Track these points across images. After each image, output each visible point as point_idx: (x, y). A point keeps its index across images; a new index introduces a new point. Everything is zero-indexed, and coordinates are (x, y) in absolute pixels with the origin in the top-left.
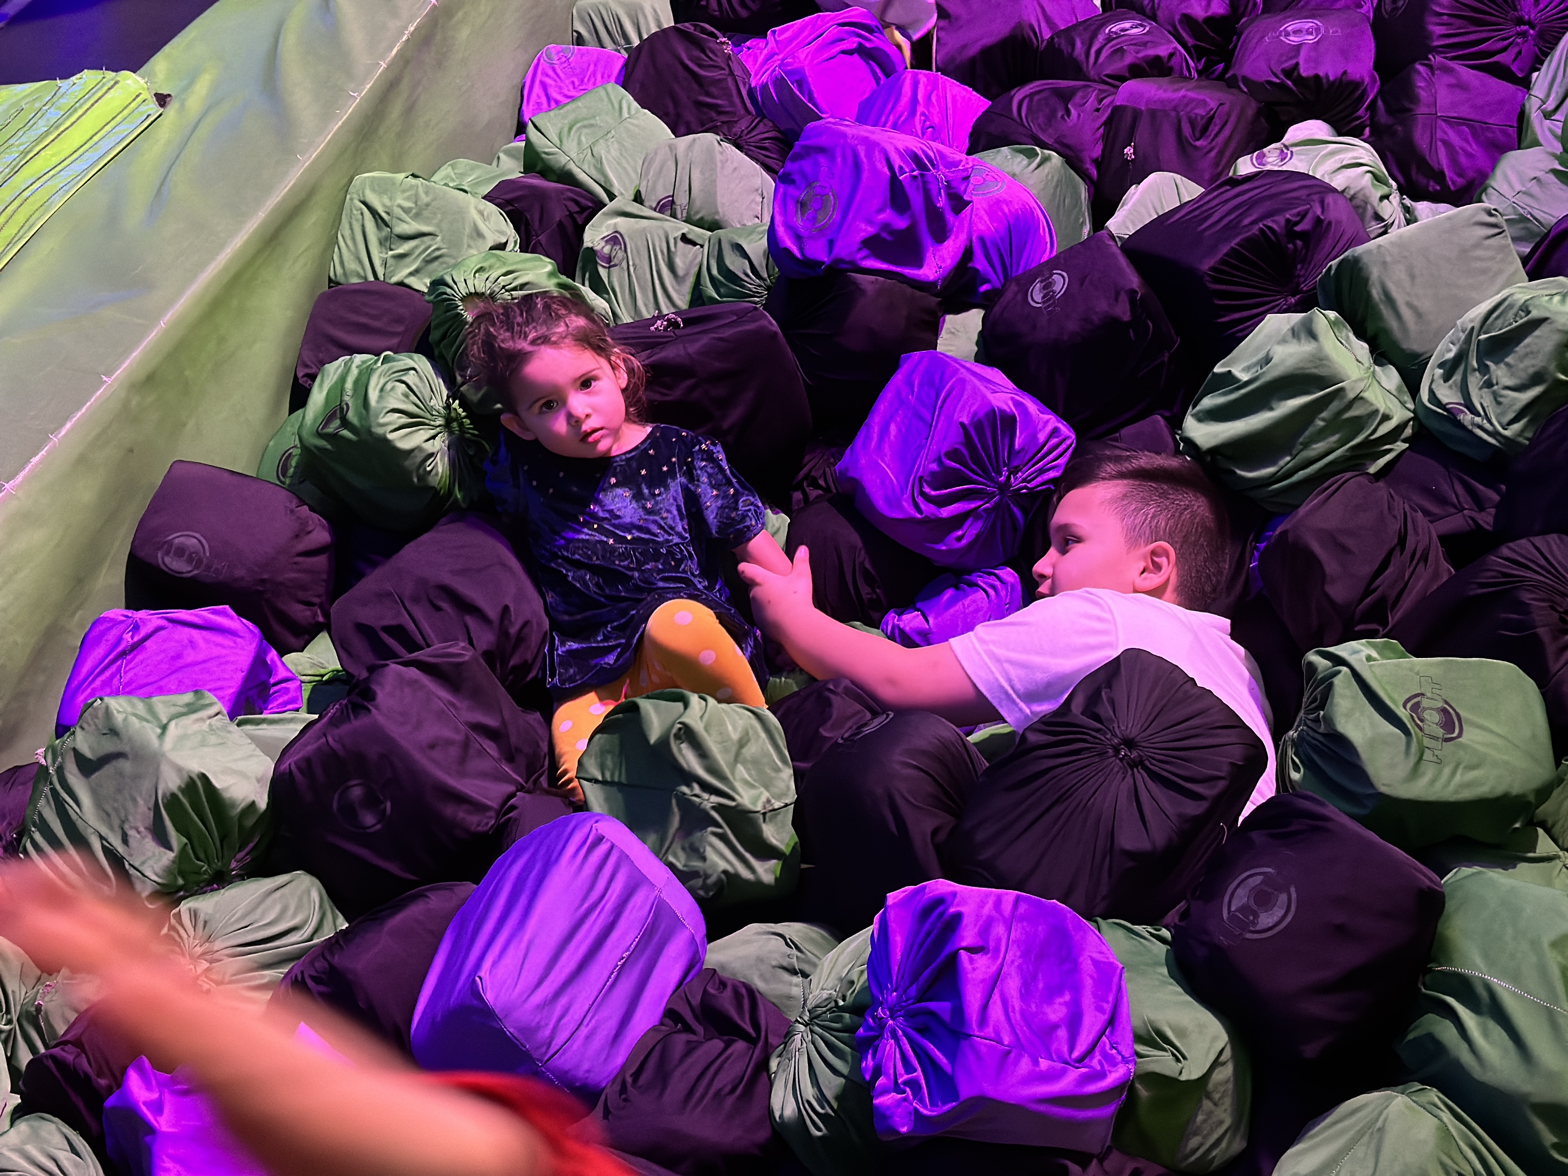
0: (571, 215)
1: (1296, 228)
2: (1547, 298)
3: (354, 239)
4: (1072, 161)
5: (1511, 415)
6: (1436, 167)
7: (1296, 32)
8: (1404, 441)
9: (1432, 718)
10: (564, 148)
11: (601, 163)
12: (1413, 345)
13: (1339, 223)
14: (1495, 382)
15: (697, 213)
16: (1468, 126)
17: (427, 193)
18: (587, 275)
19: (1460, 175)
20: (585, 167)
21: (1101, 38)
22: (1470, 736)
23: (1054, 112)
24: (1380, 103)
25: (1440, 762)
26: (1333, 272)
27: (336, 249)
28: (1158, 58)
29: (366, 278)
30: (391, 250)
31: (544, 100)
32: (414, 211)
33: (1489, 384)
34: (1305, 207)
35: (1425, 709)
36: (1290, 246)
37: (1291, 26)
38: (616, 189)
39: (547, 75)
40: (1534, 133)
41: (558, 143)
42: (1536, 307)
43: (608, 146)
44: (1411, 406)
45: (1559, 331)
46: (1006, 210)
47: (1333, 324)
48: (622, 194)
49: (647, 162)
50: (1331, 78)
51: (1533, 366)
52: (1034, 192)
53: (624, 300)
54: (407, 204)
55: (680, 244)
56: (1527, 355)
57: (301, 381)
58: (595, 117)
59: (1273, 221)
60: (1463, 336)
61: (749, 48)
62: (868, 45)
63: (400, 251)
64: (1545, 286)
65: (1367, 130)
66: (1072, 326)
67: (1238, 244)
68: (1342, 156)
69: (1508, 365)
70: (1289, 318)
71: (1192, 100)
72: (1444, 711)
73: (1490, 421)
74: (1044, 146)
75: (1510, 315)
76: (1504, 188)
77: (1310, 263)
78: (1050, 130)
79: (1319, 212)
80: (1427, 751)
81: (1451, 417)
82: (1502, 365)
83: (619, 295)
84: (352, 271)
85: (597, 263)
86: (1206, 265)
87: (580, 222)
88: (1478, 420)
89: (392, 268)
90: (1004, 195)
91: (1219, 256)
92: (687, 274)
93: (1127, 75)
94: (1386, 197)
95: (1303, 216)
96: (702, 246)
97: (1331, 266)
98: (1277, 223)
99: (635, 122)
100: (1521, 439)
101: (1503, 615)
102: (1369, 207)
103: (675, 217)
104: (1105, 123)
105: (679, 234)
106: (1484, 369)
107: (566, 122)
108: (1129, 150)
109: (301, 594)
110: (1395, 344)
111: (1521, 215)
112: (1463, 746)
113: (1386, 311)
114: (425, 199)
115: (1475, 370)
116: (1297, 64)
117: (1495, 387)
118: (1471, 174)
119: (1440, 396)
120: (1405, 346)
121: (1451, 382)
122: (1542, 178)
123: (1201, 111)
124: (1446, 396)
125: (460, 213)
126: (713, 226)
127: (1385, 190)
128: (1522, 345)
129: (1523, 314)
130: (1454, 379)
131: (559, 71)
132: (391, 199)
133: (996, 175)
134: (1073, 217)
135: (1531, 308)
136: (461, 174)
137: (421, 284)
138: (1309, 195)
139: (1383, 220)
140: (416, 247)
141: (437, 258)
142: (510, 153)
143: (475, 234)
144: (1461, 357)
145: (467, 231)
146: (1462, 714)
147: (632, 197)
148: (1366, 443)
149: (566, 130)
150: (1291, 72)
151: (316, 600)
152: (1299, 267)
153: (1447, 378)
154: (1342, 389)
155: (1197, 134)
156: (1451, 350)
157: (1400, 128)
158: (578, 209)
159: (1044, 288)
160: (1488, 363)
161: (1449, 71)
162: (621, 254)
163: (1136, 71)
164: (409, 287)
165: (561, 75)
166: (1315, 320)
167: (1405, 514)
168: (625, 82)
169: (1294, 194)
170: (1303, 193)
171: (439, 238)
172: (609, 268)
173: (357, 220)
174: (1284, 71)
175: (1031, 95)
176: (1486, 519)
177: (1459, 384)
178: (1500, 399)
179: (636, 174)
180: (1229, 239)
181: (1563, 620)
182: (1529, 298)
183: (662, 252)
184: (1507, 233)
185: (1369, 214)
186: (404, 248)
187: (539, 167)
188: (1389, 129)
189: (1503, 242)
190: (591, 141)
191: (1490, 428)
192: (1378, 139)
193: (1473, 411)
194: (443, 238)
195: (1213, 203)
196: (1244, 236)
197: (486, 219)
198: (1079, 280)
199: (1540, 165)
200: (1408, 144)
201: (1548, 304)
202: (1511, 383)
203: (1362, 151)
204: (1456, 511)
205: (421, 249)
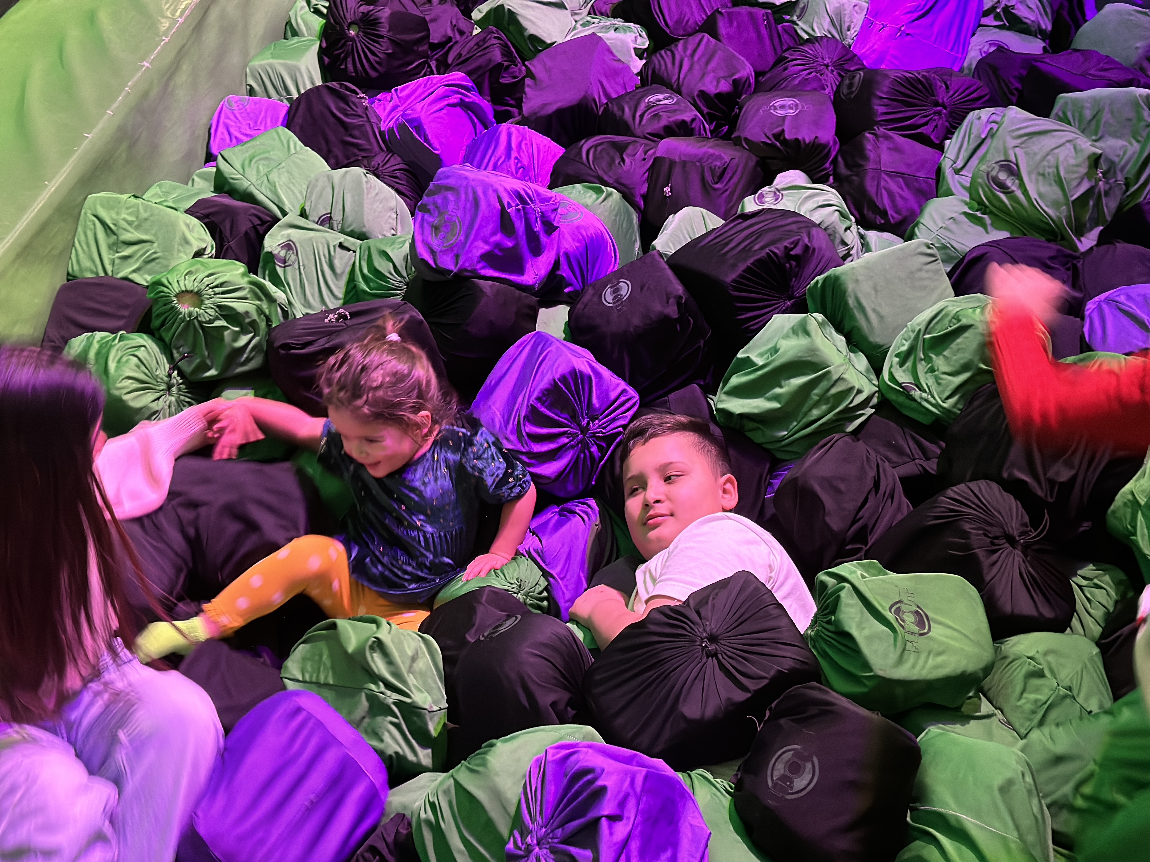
0: (254, 227)
1: (791, 253)
2: (971, 310)
3: (87, 243)
4: (627, 196)
5: (947, 394)
6: (881, 206)
7: (782, 107)
8: (872, 407)
9: (910, 619)
10: (247, 175)
11: (275, 187)
12: (876, 338)
13: (819, 248)
14: (936, 368)
15: (350, 225)
16: (902, 177)
17: (145, 211)
18: (267, 272)
19: (898, 212)
20: (263, 190)
21: (642, 107)
22: (936, 631)
23: (613, 160)
24: (840, 159)
25: (917, 652)
26: (819, 285)
27: (74, 250)
28: (684, 122)
29: (97, 273)
30: (118, 252)
31: (227, 137)
32: (136, 223)
33: (932, 370)
34: (797, 238)
35: (904, 612)
36: (788, 265)
37: (778, 102)
38: (287, 207)
39: (229, 119)
40: (948, 185)
42: (964, 316)
43: (280, 174)
44: (876, 383)
46: (584, 234)
47: (821, 325)
48: (291, 210)
49: (310, 187)
50: (807, 141)
51: (963, 358)
52: (602, 218)
53: (296, 292)
54: (130, 218)
55: (338, 249)
58: (269, 152)
59: (777, 248)
60: (913, 336)
61: (379, 100)
62: (467, 100)
63: (125, 254)
64: (969, 301)
65: (831, 177)
66: (636, 321)
67: (752, 264)
68: (817, 199)
69: (944, 356)
70: (789, 318)
71: (712, 155)
72: (917, 612)
73: (933, 397)
74: (607, 185)
75: (946, 321)
76: (930, 224)
77: (801, 277)
78: (611, 174)
79: (806, 240)
80: (908, 643)
81: (905, 392)
82: (941, 357)
83: (292, 288)
84: (86, 268)
85: (275, 263)
86: (730, 277)
87: (261, 232)
88: (924, 395)
89: (118, 267)
90: (583, 223)
91: (739, 271)
92: (343, 273)
93: (662, 133)
94: (848, 228)
95: (796, 244)
96: (354, 252)
97: (817, 282)
98: (778, 249)
99: (300, 156)
100: (955, 410)
101: (950, 539)
102: (837, 235)
103: (332, 229)
104: (649, 169)
105: (337, 243)
106: (928, 359)
107: (248, 154)
108: (667, 189)
110: (865, 339)
111: (943, 244)
112: (931, 639)
113: (858, 315)
114: (144, 215)
115: (922, 360)
116: (783, 130)
117: (936, 373)
118: (905, 213)
119: (897, 378)
120: (871, 339)
121: (904, 368)
122: (957, 219)
123: (718, 163)
124: (901, 377)
125: (171, 226)
126: (362, 236)
127: (848, 223)
128: (955, 343)
129: (954, 321)
130: (907, 365)
131: (238, 116)
132: (117, 214)
133: (576, 207)
134: (628, 235)
135: (960, 318)
136: (167, 192)
137: (143, 279)
138: (800, 228)
139: (847, 245)
140: (137, 251)
141: (154, 260)
142: (204, 177)
143: (183, 242)
144: (911, 350)
145: (177, 239)
146: (930, 614)
147: (299, 213)
148: (847, 410)
149: (247, 162)
150: (778, 136)
152: (794, 279)
153: (902, 364)
154: (829, 372)
155: (716, 180)
156: (904, 345)
157: (855, 178)
158: (259, 223)
159: (614, 292)
160: (933, 356)
161: (887, 138)
162: (293, 257)
163: (670, 131)
164: (132, 281)
165: (240, 118)
166: (809, 322)
167: (878, 464)
168: (288, 124)
169: (788, 228)
170: (794, 227)
171: (155, 245)
172: (285, 267)
173: (90, 229)
174: (773, 135)
175: (596, 146)
176: (932, 466)
177: (910, 369)
178: (940, 381)
179: (302, 195)
180: (745, 260)
181: (993, 544)
182: (958, 309)
183: (324, 255)
184: (940, 261)
185: (838, 241)
186: (128, 251)
187: (226, 188)
188: (848, 179)
189: (938, 267)
190: (265, 171)
191: (933, 401)
192: (840, 185)
193: (921, 389)
194: (159, 245)
195: (732, 232)
196: (756, 258)
197: (191, 230)
198: (639, 287)
199: (956, 208)
200: (862, 190)
201: (972, 315)
202: (947, 369)
203: (831, 195)
204: (910, 460)
205: (141, 253)
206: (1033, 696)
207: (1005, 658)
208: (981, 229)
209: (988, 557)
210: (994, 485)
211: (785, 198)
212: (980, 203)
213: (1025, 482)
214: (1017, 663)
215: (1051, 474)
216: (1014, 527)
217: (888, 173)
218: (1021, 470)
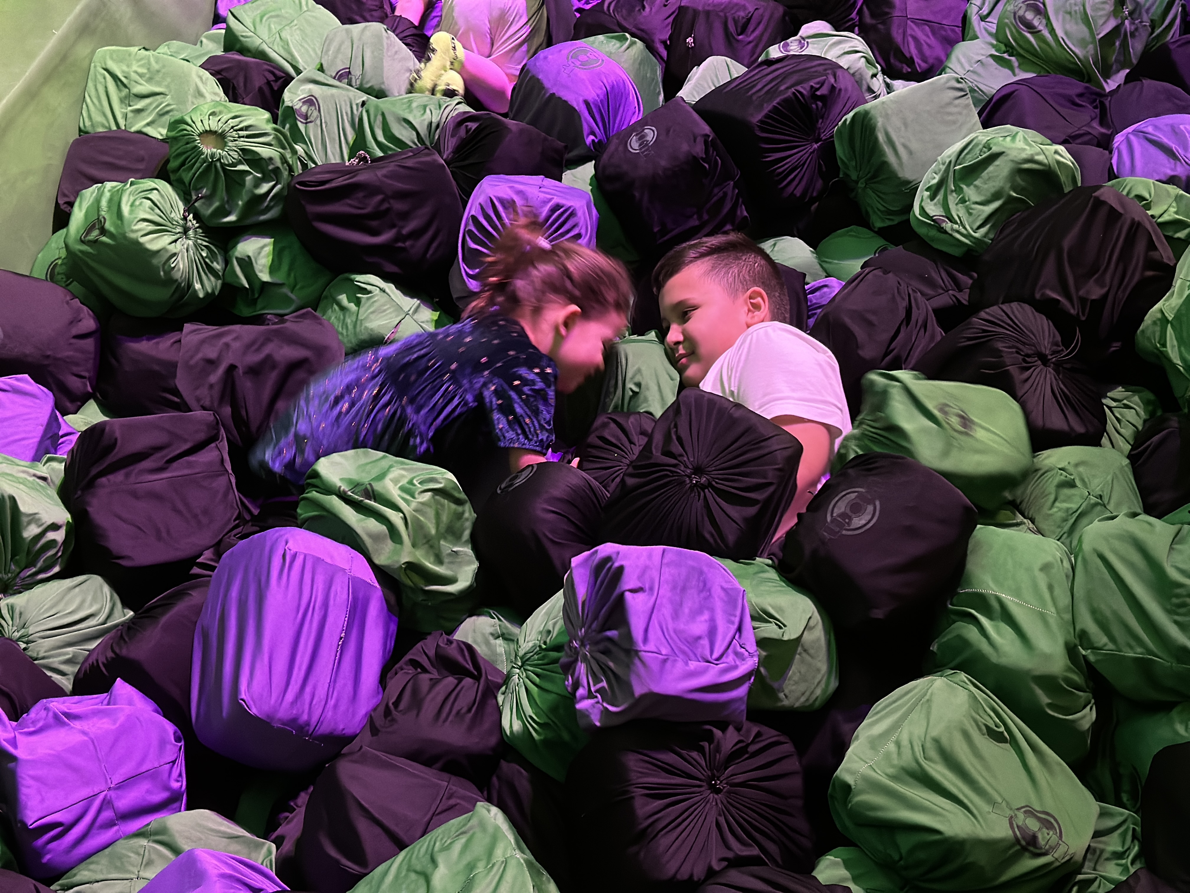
0: (268, 83)
1: (818, 93)
2: (1002, 139)
3: (98, 97)
4: (650, 47)
5: (978, 223)
6: (908, 55)
10: (259, 32)
11: (288, 45)
12: (906, 174)
13: (846, 90)
14: (967, 199)
15: (368, 84)
16: (929, 25)
17: (157, 62)
18: (287, 127)
19: (924, 60)
20: (276, 49)
23: (633, 8)
24: (865, 9)
26: (848, 122)
29: (110, 129)
30: (130, 106)
32: (147, 76)
33: (963, 201)
34: (824, 78)
38: (301, 66)
40: (974, 31)
41: (253, 30)
42: (995, 144)
43: (292, 32)
45: (1012, 161)
46: (606, 81)
48: (307, 68)
49: (326, 44)
51: (994, 187)
52: (625, 68)
53: (317, 150)
54: (141, 70)
56: (989, 179)
57: (61, 207)
58: (280, 9)
59: (803, 87)
60: (943, 168)
63: (137, 107)
64: (997, 131)
65: (857, 28)
66: (663, 163)
67: (778, 103)
68: (843, 45)
69: (976, 186)
73: (965, 228)
74: (630, 34)
75: (977, 151)
76: (958, 69)
77: (827, 119)
78: (632, 21)
79: (832, 80)
81: (937, 225)
82: (972, 187)
83: (313, 142)
84: (98, 123)
85: (296, 118)
86: (756, 118)
88: (956, 226)
89: (131, 120)
90: (603, 71)
91: (765, 111)
94: (874, 76)
95: (822, 84)
97: (846, 120)
98: (804, 89)
99: (313, 14)
100: (986, 240)
101: (983, 359)
102: (864, 82)
106: (959, 190)
107: (259, 12)
108: (690, 40)
109: (75, 369)
110: (894, 174)
112: (975, 439)
113: (888, 151)
114: (155, 66)
115: (952, 191)
117: (968, 203)
118: (931, 61)
119: (928, 211)
120: (900, 175)
121: (935, 201)
122: (984, 61)
123: (742, 14)
124: (932, 210)
125: (185, 78)
126: (380, 94)
127: (874, 71)
128: (986, 172)
129: (985, 149)
130: (938, 198)
132: (128, 66)
134: (652, 88)
135: (991, 146)
137: (156, 133)
138: (825, 70)
139: (874, 92)
140: (150, 104)
141: (167, 112)
142: (212, 38)
143: (197, 94)
144: (942, 183)
145: (191, 91)
146: (973, 418)
147: (316, 68)
149: (258, 20)
151: (86, 374)
152: (820, 121)
153: (932, 198)
155: (739, 31)
156: (934, 178)
157: (880, 26)
158: (276, 80)
160: (964, 186)
164: (146, 134)
167: (909, 295)
169: (813, 70)
170: (821, 69)
171: (168, 97)
173: (100, 83)
176: (964, 297)
177: (941, 201)
178: (971, 211)
179: (316, 54)
180: (771, 101)
181: (1025, 361)
182: (989, 139)
183: (346, 112)
184: (969, 96)
185: (864, 87)
186: (140, 104)
187: (238, 46)
188: (874, 27)
189: (967, 102)
190: (278, 28)
191: (965, 232)
192: (865, 33)
193: (951, 220)
194: (172, 98)
195: (756, 77)
196: (782, 97)
197: (204, 83)
198: (664, 132)
199: (983, 52)
200: (888, 38)
201: (1003, 143)
202: (978, 199)
203: (857, 42)
204: (942, 292)
205: (154, 105)
206: (1065, 505)
207: (1037, 470)
208: (1010, 72)
209: (1021, 373)
210: (1027, 307)
211: (811, 45)
212: (1008, 45)
213: (1058, 301)
214: (1049, 474)
215: (1082, 293)
216: (1046, 348)
217: (913, 20)
218: (1053, 290)
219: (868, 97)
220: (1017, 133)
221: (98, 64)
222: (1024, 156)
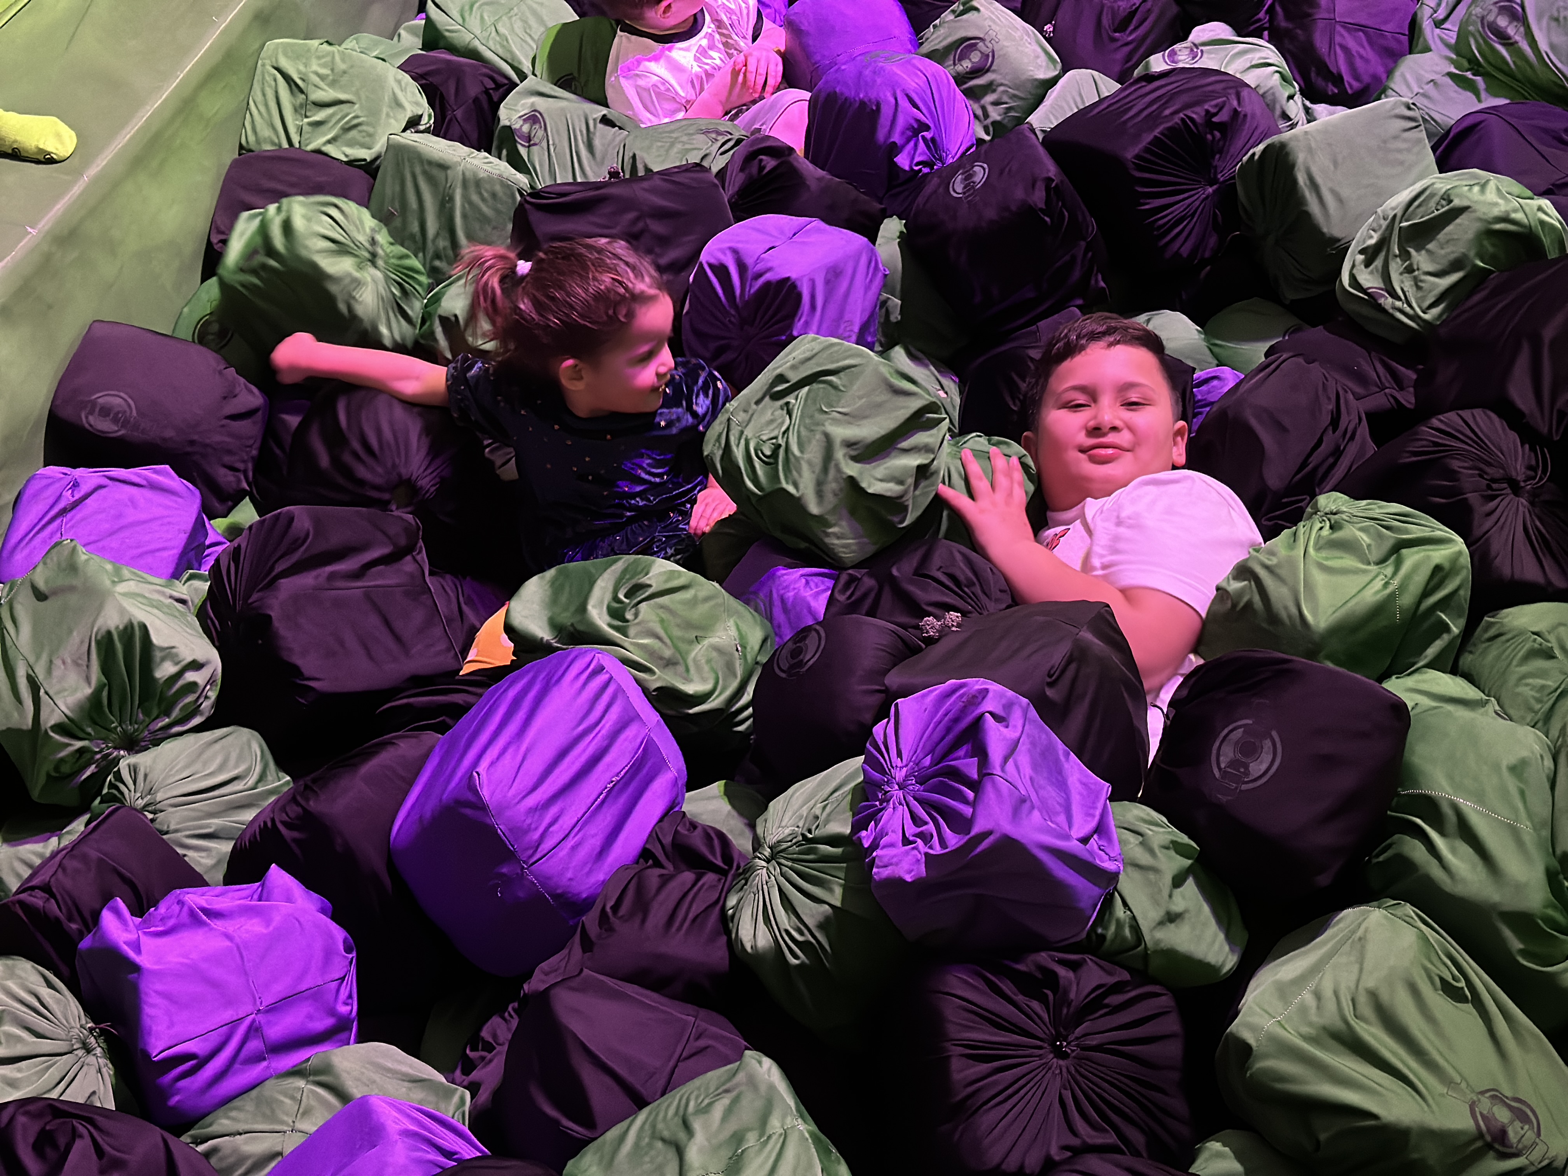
0: (486, 91)
1: (1214, 119)
2: (1467, 188)
3: (266, 105)
5: (1431, 300)
6: (1334, 71)
10: (469, 25)
11: (507, 41)
12: (1333, 229)
13: (1253, 116)
14: (1415, 267)
16: (1364, 32)
17: (343, 60)
18: (505, 150)
19: (1356, 79)
20: (491, 46)
24: (1278, 9)
26: (1256, 159)
27: (248, 115)
29: (280, 146)
30: (306, 117)
32: (331, 78)
33: (1410, 270)
34: (1224, 99)
38: (526, 69)
40: (1425, 40)
41: (460, 22)
42: (1457, 196)
43: (511, 24)
45: (1480, 219)
48: (532, 73)
51: (1453, 252)
53: (543, 176)
54: (323, 71)
55: (599, 124)
56: (1447, 242)
57: (216, 247)
59: (1195, 112)
60: (1384, 224)
63: (317, 118)
64: (1461, 177)
66: (989, 213)
67: (1162, 133)
68: (1249, 56)
69: (1428, 251)
73: (1410, 306)
75: (1432, 204)
76: (1404, 91)
77: (1227, 153)
79: (1235, 103)
81: (1372, 301)
82: (1423, 252)
83: (539, 171)
84: (265, 139)
85: (516, 141)
86: (1131, 152)
87: (495, 99)
88: (1398, 304)
89: (307, 136)
91: (1144, 143)
92: (604, 157)
94: (1291, 97)
95: (1221, 108)
97: (1253, 155)
98: (1197, 114)
100: (1439, 323)
102: (1277, 106)
105: (598, 116)
106: (1405, 255)
109: (227, 459)
110: (1317, 231)
113: (1310, 197)
114: (341, 66)
115: (1396, 256)
117: (1416, 273)
118: (1366, 79)
119: (1362, 281)
120: (1325, 230)
121: (1371, 267)
122: (1439, 82)
124: (1367, 280)
125: (379, 82)
127: (1291, 90)
128: (1443, 233)
129: (1444, 202)
130: (1375, 264)
132: (306, 66)
135: (1452, 198)
137: (340, 153)
138: (1226, 89)
139: (1291, 119)
140: (333, 115)
141: (354, 126)
142: (413, 31)
143: (393, 105)
144: (1382, 244)
145: (386, 101)
149: (467, 9)
151: (241, 466)
152: (1217, 156)
153: (1368, 264)
155: (1117, 28)
156: (1371, 237)
157: (1299, 32)
158: (493, 86)
160: (1412, 250)
164: (326, 155)
167: (1338, 394)
169: (1210, 88)
170: (1220, 87)
171: (357, 106)
173: (270, 86)
176: (1407, 398)
177: (1380, 269)
178: (1420, 284)
180: (1151, 129)
181: (1490, 488)
182: (1449, 187)
183: (581, 131)
184: (1422, 127)
185: (1278, 113)
186: (320, 115)
187: (441, 43)
188: (1290, 32)
189: (1419, 135)
191: (1411, 312)
192: (1277, 39)
193: (1394, 295)
194: (361, 107)
195: (1133, 97)
196: (1169, 124)
197: (404, 89)
199: (1438, 69)
200: (1309, 48)
201: (1468, 194)
202: (1430, 268)
203: (1269, 52)
204: (1378, 390)
205: (338, 117)
208: (1474, 97)
209: (1483, 505)
210: (1494, 417)
211: (1205, 55)
212: (1471, 59)
216: (1518, 471)
219: (1282, 125)
220: (1488, 181)
221: (267, 62)
222: (1496, 212)
